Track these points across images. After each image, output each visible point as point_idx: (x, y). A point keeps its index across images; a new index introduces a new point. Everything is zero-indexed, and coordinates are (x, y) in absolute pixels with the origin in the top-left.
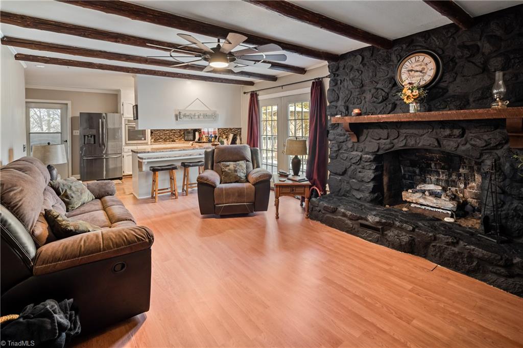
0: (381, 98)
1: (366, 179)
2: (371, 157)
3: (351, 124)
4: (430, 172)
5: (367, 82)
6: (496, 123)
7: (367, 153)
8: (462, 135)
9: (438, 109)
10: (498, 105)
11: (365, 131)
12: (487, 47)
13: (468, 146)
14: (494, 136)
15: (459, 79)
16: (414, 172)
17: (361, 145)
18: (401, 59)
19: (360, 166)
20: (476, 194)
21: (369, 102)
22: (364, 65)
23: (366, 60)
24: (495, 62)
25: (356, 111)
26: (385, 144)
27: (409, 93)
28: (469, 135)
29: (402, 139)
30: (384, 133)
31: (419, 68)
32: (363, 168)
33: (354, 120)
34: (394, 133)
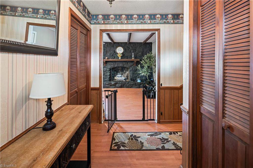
0: (112, 55)
1: (108, 75)
2: (109, 69)
3: (106, 61)
4: (118, 72)
5: (108, 50)
6: (132, 62)
7: (108, 68)
8: (127, 64)
9: (123, 59)
10: (133, 59)
11: (108, 63)
12: (131, 48)
13: (128, 66)
14: (132, 64)
15: (127, 53)
16: (115, 73)
17: (107, 66)
18: (117, 47)
19: (106, 72)
20: (126, 76)
21: (109, 56)
22: (108, 46)
23: (108, 45)
24: (132, 51)
25: (107, 58)
26: (112, 66)
27: (120, 55)
28: (128, 63)
29: (116, 65)
30: (112, 63)
31: (120, 50)
32: (107, 72)
33: (107, 60)
34: (114, 63)
